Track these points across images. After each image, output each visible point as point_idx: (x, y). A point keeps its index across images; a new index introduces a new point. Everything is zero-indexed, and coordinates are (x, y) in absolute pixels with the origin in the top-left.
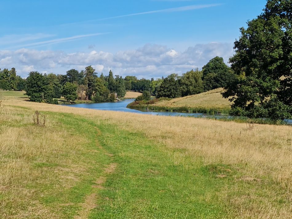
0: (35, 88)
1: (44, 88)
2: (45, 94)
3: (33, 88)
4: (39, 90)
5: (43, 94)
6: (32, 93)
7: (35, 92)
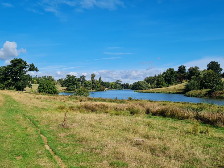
0: (71, 83)
1: (76, 83)
2: (77, 86)
3: (70, 82)
4: (73, 84)
5: (75, 86)
6: (70, 85)
7: (71, 85)
